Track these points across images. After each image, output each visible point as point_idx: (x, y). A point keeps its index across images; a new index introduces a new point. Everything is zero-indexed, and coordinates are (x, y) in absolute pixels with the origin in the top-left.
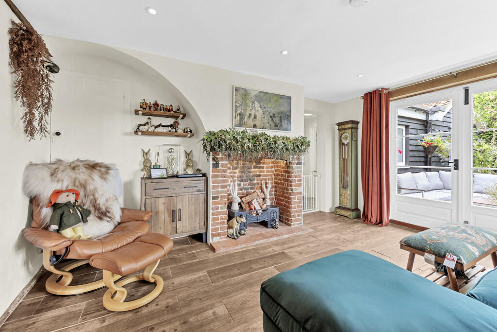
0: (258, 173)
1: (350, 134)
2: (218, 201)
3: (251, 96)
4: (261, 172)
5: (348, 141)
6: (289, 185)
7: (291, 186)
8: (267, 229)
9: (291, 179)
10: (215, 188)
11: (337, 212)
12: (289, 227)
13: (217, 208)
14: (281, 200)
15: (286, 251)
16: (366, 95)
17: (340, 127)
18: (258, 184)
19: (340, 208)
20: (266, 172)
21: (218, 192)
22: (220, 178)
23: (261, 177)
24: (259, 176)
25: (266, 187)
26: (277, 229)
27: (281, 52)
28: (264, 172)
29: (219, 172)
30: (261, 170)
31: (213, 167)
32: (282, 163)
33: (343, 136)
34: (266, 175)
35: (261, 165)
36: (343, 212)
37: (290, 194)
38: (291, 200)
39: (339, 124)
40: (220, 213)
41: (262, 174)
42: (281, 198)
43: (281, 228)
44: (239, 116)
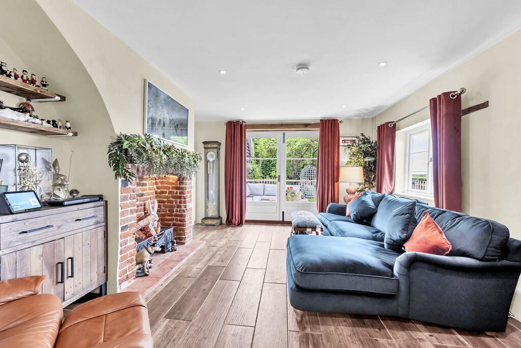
0: (140, 192)
1: (216, 153)
2: (127, 232)
3: (162, 99)
4: (143, 190)
5: (213, 159)
6: (183, 202)
7: (185, 202)
8: (165, 254)
9: (184, 195)
10: (124, 214)
11: (203, 223)
12: (183, 246)
13: (126, 243)
14: (167, 220)
15: (210, 264)
16: (228, 122)
17: (206, 146)
18: (141, 205)
19: (206, 218)
20: (149, 190)
21: (128, 220)
22: (130, 201)
23: (144, 197)
24: (142, 195)
25: (153, 208)
26: (175, 250)
27: (220, 71)
28: (146, 190)
29: (128, 192)
30: (144, 187)
31: (122, 185)
32: (173, 178)
33: (208, 154)
34: (149, 194)
35: (144, 182)
36: (209, 222)
37: (184, 211)
38: (185, 217)
39: (205, 143)
40: (128, 248)
41: (144, 192)
42: (168, 218)
43: (179, 248)
44: (151, 120)
